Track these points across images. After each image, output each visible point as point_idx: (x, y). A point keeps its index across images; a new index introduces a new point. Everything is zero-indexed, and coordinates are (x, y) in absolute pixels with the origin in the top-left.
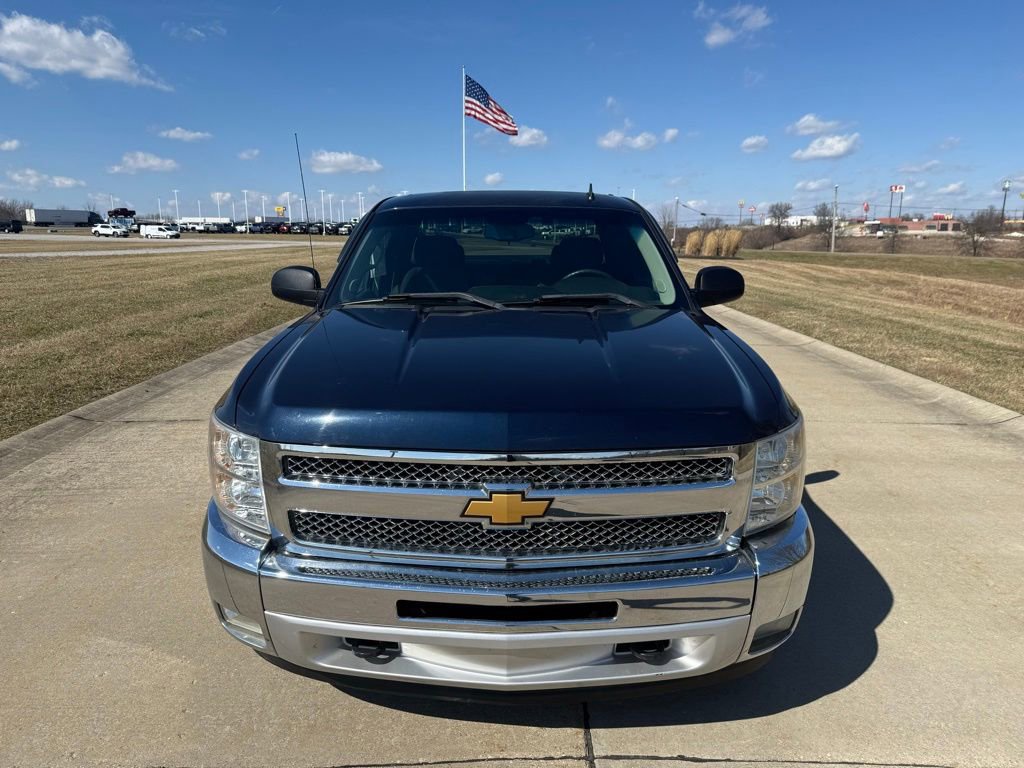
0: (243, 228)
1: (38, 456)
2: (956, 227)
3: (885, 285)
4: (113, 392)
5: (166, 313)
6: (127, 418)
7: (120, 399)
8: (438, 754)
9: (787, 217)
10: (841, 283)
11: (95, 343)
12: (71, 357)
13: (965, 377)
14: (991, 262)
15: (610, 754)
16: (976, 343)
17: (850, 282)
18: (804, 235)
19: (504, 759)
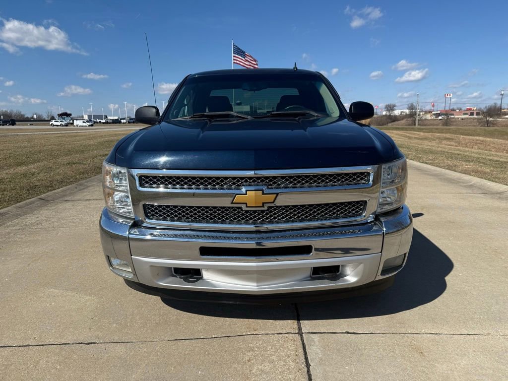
0: (125, 121)
1: (21, 216)
2: (478, 114)
3: (444, 140)
4: (59, 188)
5: (86, 155)
6: (66, 199)
7: (62, 191)
8: (223, 333)
9: (394, 110)
10: (422, 139)
11: (51, 167)
12: (38, 173)
13: (485, 173)
14: (496, 129)
15: (310, 331)
16: (490, 160)
17: (426, 139)
18: (403, 119)
19: (256, 334)
